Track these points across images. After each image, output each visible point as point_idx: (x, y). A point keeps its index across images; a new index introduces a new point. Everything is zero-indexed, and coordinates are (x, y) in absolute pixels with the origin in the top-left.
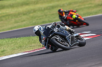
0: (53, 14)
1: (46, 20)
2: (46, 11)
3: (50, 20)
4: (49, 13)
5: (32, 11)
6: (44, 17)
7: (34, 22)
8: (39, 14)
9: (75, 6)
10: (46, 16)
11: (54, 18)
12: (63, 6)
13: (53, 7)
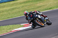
0: (13, 13)
1: (10, 16)
2: (9, 11)
3: (12, 16)
4: (11, 12)
5: (2, 12)
6: (9, 15)
7: (3, 18)
8: (5, 13)
10: (10, 14)
11: (14, 15)
12: (19, 8)
13: (13, 9)
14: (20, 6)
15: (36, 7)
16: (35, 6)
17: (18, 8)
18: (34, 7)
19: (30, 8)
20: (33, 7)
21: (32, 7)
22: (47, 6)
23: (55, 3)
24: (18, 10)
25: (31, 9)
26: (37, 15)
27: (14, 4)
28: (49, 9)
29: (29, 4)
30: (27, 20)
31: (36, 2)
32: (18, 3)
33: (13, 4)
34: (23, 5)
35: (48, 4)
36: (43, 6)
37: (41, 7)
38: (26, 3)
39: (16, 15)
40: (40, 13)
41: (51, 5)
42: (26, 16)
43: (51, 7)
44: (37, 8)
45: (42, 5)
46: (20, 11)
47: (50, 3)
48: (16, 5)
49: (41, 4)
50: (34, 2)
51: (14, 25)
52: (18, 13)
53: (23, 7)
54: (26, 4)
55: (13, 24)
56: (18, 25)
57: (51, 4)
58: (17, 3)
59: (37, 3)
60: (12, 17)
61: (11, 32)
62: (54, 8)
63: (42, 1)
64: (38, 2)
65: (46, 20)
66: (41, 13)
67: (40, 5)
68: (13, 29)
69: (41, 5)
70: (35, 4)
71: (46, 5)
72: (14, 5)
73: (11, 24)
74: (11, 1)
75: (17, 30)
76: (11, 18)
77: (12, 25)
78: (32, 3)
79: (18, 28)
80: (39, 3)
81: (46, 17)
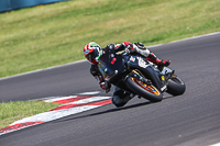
0: (16, 57)
1: (3, 69)
3: (11, 69)
4: (7, 55)
9: (62, 36)
10: (2, 60)
11: (20, 64)
12: (38, 37)
13: (16, 41)
14: (41, 30)
15: (102, 34)
16: (98, 30)
17: (33, 39)
18: (94, 34)
19: (80, 37)
20: (92, 32)
21: (89, 35)
22: (144, 29)
23: (175, 16)
24: (32, 45)
27: (19, 22)
28: (152, 41)
29: (77, 22)
30: (94, 75)
32: (34, 17)
33: (14, 23)
34: (52, 25)
35: (149, 20)
36: (129, 28)
37: (120, 32)
38: (65, 17)
39: (25, 66)
40: (142, 52)
41: (159, 27)
42: (93, 60)
43: (157, 32)
44: (106, 35)
45: (125, 26)
46: (40, 50)
47: (156, 18)
48: (27, 27)
49: (121, 20)
50: (95, 14)
51: (19, 103)
52: (35, 56)
53: (53, 33)
54: (66, 23)
55: (15, 100)
56: (36, 103)
57: (161, 23)
58: (29, 18)
59: (106, 20)
60: (10, 73)
61: (9, 128)
62: (169, 36)
63: (127, 11)
64: (110, 14)
65: (166, 75)
66: (147, 51)
67: (117, 28)
68: (15, 116)
69: (122, 24)
70: (97, 22)
71: (141, 25)
72: (20, 25)
73: (8, 101)
74: (9, 11)
75: (29, 123)
76: (8, 77)
77: (12, 103)
78: (89, 17)
79: (35, 113)
80: (114, 18)
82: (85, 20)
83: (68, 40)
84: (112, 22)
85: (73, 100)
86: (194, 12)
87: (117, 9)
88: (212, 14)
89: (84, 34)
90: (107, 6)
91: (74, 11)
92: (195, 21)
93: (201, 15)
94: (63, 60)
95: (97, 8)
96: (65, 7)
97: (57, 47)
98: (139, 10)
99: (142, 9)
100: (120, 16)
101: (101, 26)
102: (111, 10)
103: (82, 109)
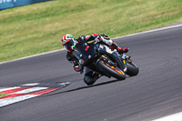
9: (8, 37)
15: (41, 36)
16: (37, 32)
18: (34, 36)
19: (23, 38)
20: (32, 34)
21: (30, 36)
22: (76, 31)
23: (101, 20)
25: (26, 41)
26: (101, 47)
29: (20, 25)
31: (41, 20)
35: (79, 24)
38: (10, 22)
41: (88, 30)
44: (44, 36)
45: (60, 29)
47: (86, 22)
49: (57, 24)
50: (35, 18)
54: (11, 26)
57: (89, 26)
59: (44, 24)
63: (61, 16)
64: (48, 19)
65: (126, 59)
67: (54, 30)
69: (57, 27)
70: (36, 26)
71: (73, 28)
80: (51, 22)
81: (126, 51)
82: (27, 24)
83: (12, 40)
84: (50, 25)
85: (17, 90)
86: (117, 17)
87: (53, 15)
88: (131, 18)
89: (26, 35)
90: (45, 12)
91: (17, 17)
92: (118, 24)
93: (123, 19)
94: (9, 57)
95: (36, 14)
96: (10, 13)
97: (4, 46)
98: (71, 15)
99: (74, 14)
100: (56, 21)
101: (40, 29)
102: (48, 16)
103: (24, 98)
